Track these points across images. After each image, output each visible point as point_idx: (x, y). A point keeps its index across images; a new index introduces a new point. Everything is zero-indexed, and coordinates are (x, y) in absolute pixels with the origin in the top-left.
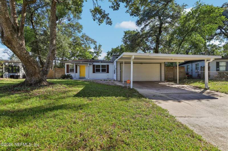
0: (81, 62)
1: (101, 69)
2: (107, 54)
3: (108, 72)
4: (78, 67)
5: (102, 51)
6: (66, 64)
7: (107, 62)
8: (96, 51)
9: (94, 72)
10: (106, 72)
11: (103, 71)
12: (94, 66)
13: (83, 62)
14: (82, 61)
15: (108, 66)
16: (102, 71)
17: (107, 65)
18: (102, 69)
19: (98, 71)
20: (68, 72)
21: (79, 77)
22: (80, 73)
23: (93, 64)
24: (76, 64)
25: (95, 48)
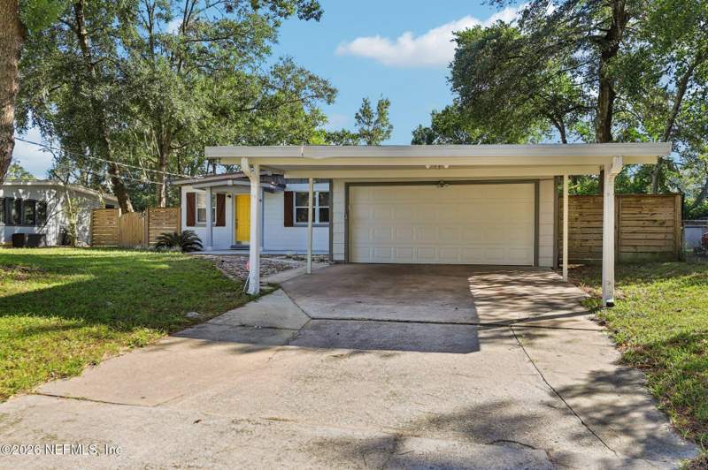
0: (230, 183)
1: (317, 208)
4: (228, 202)
5: (391, 127)
6: (185, 190)
8: (366, 128)
9: (288, 223)
12: (288, 195)
13: (236, 182)
14: (233, 179)
16: (320, 220)
18: (321, 210)
20: (191, 222)
21: (234, 244)
22: (237, 227)
23: (286, 190)
24: (221, 191)
25: (360, 114)
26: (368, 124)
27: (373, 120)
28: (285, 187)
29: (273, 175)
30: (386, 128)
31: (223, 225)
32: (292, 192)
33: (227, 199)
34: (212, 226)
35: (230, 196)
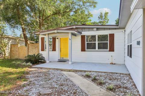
1: (97, 42)
2: (116, 22)
3: (112, 49)
4: (57, 40)
5: (108, 20)
6: (40, 37)
7: (110, 29)
8: (101, 20)
9: (83, 50)
10: (108, 50)
11: (102, 47)
12: (83, 37)
15: (112, 36)
16: (99, 48)
17: (110, 34)
18: (99, 44)
19: (91, 46)
20: (43, 49)
21: (60, 58)
22: (61, 52)
23: (82, 35)
24: (54, 35)
25: (100, 17)
26: (102, 19)
27: (103, 18)
28: (81, 33)
29: (76, 28)
30: (107, 20)
31: (55, 50)
32: (85, 36)
33: (56, 39)
34: (49, 51)
35: (57, 38)
